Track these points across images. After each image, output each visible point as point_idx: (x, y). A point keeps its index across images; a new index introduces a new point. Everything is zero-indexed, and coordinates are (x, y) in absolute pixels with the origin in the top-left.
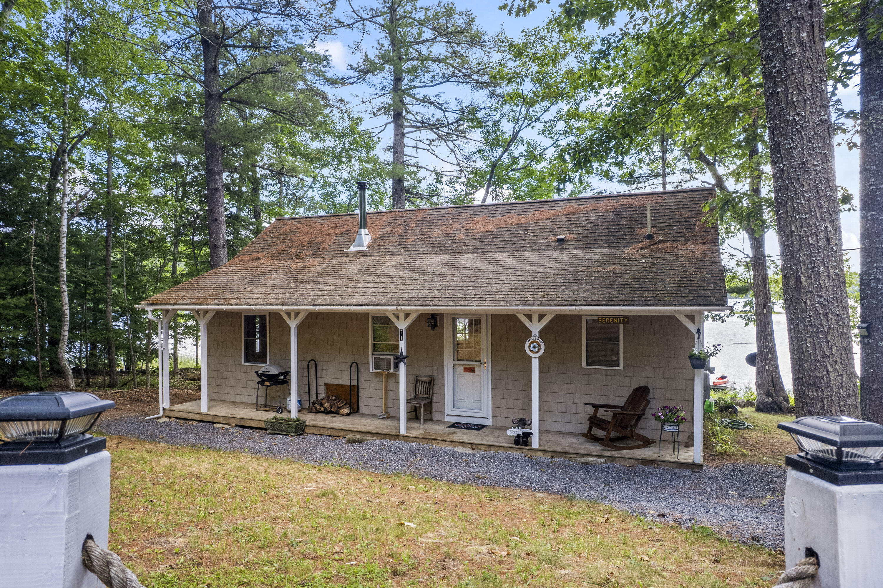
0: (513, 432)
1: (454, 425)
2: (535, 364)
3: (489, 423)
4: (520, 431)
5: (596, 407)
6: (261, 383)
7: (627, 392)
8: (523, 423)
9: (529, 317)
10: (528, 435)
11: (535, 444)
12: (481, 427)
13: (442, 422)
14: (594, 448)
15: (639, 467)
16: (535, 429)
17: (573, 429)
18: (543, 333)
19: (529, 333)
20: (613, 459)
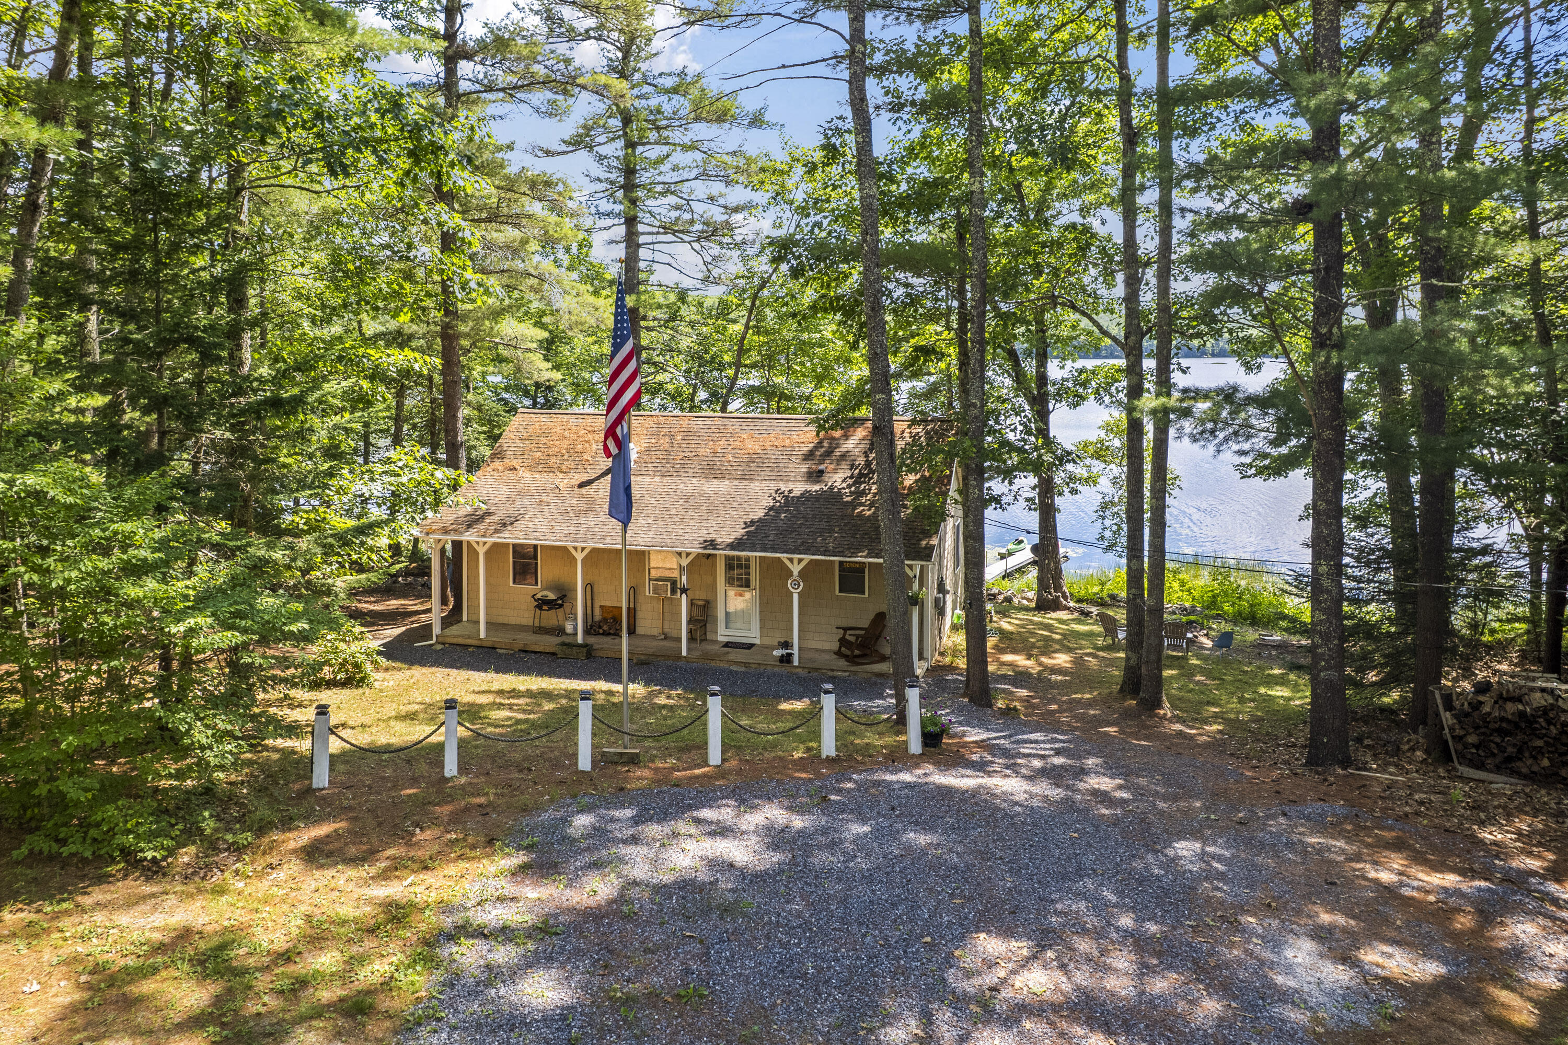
0: (777, 653)
1: (727, 645)
2: (796, 597)
3: (757, 641)
4: (784, 652)
5: (845, 629)
6: (539, 607)
7: (871, 616)
8: (786, 645)
9: (791, 560)
10: (790, 655)
11: (796, 663)
12: (750, 646)
13: (716, 642)
14: (842, 663)
15: (874, 679)
16: (796, 651)
17: (827, 646)
18: (801, 573)
19: (790, 573)
20: (855, 673)
